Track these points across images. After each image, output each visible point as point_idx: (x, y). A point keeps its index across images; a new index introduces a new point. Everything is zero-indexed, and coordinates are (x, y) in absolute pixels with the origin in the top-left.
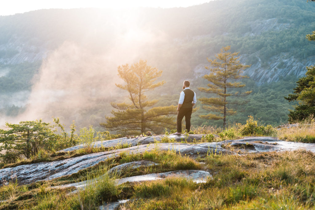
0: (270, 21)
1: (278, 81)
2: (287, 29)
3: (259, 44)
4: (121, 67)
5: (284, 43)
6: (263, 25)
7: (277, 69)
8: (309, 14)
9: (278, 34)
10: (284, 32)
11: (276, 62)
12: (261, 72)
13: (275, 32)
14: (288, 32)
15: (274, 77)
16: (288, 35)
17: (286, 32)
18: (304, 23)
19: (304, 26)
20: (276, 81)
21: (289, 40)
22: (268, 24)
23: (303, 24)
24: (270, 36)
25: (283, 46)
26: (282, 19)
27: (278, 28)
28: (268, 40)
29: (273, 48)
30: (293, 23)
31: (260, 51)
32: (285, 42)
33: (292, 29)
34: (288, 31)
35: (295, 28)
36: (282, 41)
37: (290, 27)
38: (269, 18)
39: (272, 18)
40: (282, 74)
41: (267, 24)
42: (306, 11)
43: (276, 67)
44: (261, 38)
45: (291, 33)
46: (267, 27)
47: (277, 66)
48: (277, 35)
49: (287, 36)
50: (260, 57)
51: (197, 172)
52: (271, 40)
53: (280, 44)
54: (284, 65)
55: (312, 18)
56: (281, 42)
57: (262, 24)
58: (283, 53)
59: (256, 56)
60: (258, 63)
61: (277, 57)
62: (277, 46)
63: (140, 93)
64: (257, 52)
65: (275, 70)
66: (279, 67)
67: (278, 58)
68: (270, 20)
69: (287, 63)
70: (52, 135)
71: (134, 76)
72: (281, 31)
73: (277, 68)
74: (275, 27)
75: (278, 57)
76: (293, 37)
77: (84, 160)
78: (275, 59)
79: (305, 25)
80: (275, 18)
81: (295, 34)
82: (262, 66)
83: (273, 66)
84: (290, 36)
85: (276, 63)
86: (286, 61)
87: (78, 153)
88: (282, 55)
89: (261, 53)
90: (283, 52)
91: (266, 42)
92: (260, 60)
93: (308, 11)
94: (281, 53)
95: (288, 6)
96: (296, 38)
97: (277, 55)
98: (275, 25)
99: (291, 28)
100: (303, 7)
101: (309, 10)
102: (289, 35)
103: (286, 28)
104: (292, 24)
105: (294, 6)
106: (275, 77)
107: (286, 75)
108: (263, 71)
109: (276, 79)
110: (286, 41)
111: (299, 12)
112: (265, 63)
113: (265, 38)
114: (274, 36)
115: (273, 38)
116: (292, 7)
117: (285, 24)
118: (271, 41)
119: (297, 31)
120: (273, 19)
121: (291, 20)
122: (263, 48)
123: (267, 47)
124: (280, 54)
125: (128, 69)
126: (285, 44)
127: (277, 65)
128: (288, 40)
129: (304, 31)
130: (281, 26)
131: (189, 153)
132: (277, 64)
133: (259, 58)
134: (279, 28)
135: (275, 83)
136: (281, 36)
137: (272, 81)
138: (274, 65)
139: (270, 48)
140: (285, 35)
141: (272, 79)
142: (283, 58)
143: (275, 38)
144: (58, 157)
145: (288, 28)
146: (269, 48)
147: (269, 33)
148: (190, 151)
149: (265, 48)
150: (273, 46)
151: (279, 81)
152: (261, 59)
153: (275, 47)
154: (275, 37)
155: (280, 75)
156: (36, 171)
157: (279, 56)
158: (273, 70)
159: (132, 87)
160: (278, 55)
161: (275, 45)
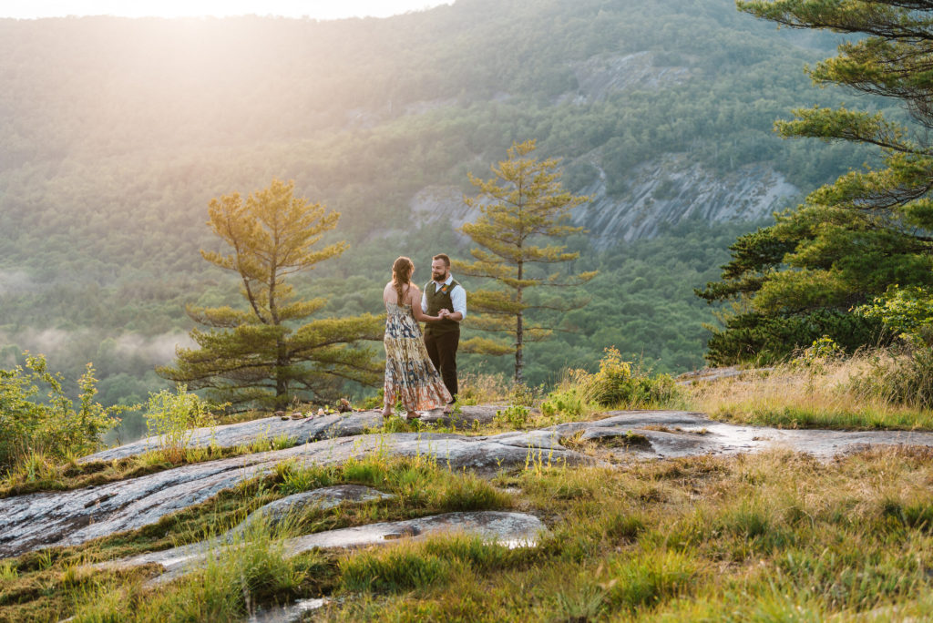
0: (632, 59)
1: (656, 236)
2: (680, 83)
3: (601, 128)
4: (219, 201)
5: (674, 124)
6: (610, 72)
7: (653, 202)
8: (743, 41)
9: (656, 99)
10: (674, 93)
11: (648, 180)
12: (607, 211)
13: (645, 92)
14: (683, 94)
15: (644, 224)
16: (683, 101)
17: (678, 93)
18: (729, 67)
19: (730, 75)
20: (650, 237)
21: (685, 116)
22: (626, 68)
23: (726, 70)
24: (631, 106)
25: (670, 135)
26: (666, 53)
27: (654, 82)
28: (626, 116)
29: (639, 140)
30: (696, 65)
31: (601, 147)
32: (675, 121)
33: (696, 83)
34: (685, 90)
35: (703, 81)
36: (666, 120)
37: (688, 77)
38: (630, 51)
39: (638, 51)
40: (668, 216)
41: (622, 68)
42: (736, 32)
43: (648, 195)
44: (606, 110)
45: (693, 97)
46: (623, 78)
47: (652, 193)
48: (653, 103)
49: (680, 106)
50: (602, 166)
51: (505, 517)
52: (634, 115)
53: (661, 128)
54: (672, 190)
55: (753, 52)
56: (663, 123)
57: (609, 67)
58: (670, 154)
59: (593, 163)
60: (598, 183)
61: (654, 164)
62: (653, 134)
63: (273, 278)
64: (595, 150)
65: (647, 203)
66: (659, 195)
67: (656, 170)
68: (630, 56)
69: (682, 184)
70: (22, 407)
71: (256, 229)
72: (664, 89)
73: (651, 199)
74: (645, 79)
75: (656, 167)
76: (697, 107)
77: (168, 484)
78: (645, 171)
79: (732, 72)
80: (645, 52)
81: (702, 100)
82: (610, 193)
83: (642, 192)
84: (689, 106)
85: (648, 185)
86: (679, 179)
87: (143, 463)
88: (668, 161)
89: (607, 154)
90: (670, 150)
91: (620, 122)
92: (602, 175)
93: (742, 32)
94: (665, 154)
95: (683, 16)
96: (707, 110)
97: (653, 161)
98: (644, 72)
99: (691, 80)
100: (727, 19)
101: (744, 30)
102: (687, 101)
103: (678, 80)
104: (696, 70)
105: (701, 18)
106: (646, 225)
107: (677, 219)
108: (611, 206)
109: (651, 229)
110: (679, 120)
111: (714, 36)
112: (617, 182)
113: (616, 110)
114: (642, 104)
115: (639, 109)
116: (694, 18)
117: (676, 71)
118: (635, 119)
119: (709, 90)
120: (641, 54)
121: (692, 59)
122: (612, 140)
123: (622, 135)
124: (660, 157)
125: (238, 210)
126: (676, 127)
127: (653, 190)
128: (684, 115)
129: (730, 91)
130: (663, 74)
131: (472, 463)
132: (653, 185)
133: (600, 169)
134: (659, 81)
135: (647, 241)
136: (664, 104)
137: (639, 237)
138: (644, 189)
139: (633, 139)
140: (673, 101)
141: (639, 230)
142: (670, 169)
143: (645, 112)
144: (88, 477)
145: (682, 80)
146: (628, 139)
147: (630, 98)
148: (474, 457)
149: (618, 138)
150: (640, 132)
151: (659, 237)
152: (606, 171)
153: (645, 137)
154: (646, 109)
155: (660, 219)
156: (27, 519)
157: (658, 161)
158: (640, 204)
159: (252, 260)
160: (656, 159)
161: (646, 131)
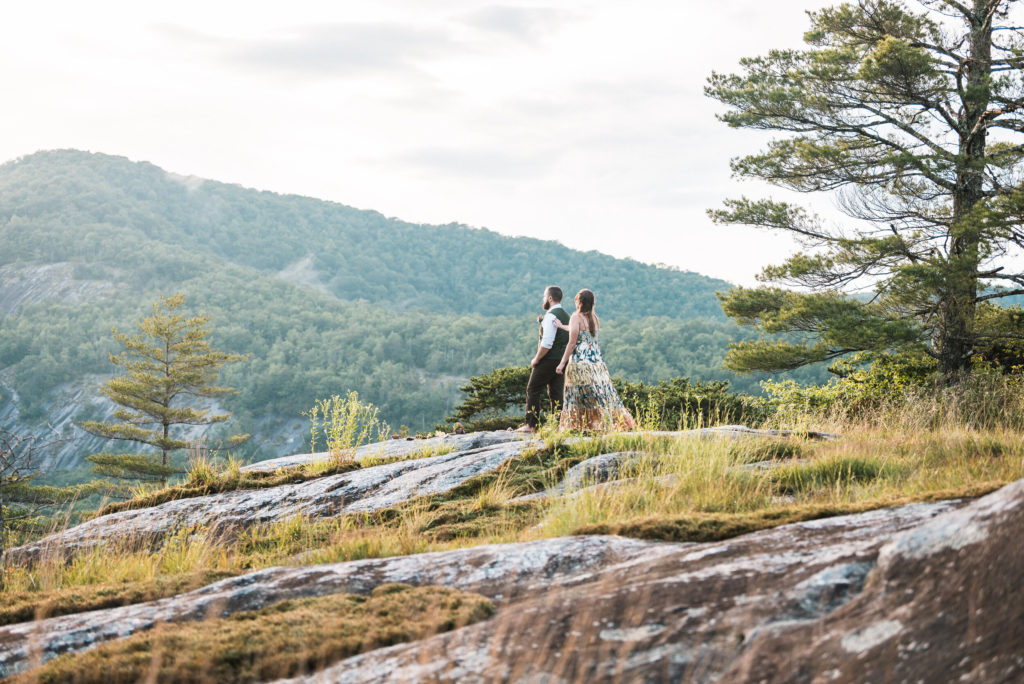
0: (49, 271)
1: (77, 465)
2: (103, 298)
3: (14, 346)
5: (97, 343)
6: (24, 284)
7: (73, 429)
8: (172, 256)
9: (77, 315)
10: (97, 309)
11: (67, 404)
12: (20, 438)
13: (65, 307)
14: (107, 310)
15: (63, 452)
16: (107, 318)
17: (102, 308)
18: (157, 283)
19: (159, 291)
20: (69, 467)
21: (110, 335)
22: (43, 279)
23: (154, 286)
24: (49, 321)
25: (93, 355)
26: (88, 266)
27: (74, 296)
28: (42, 333)
29: (58, 360)
30: (122, 279)
31: (14, 366)
32: (98, 339)
33: (121, 299)
34: (110, 306)
35: (129, 297)
36: (88, 338)
37: (113, 292)
38: (47, 261)
39: (56, 261)
40: (90, 445)
41: (38, 279)
42: (166, 245)
43: (68, 420)
44: (20, 325)
45: (118, 313)
46: (40, 290)
47: (72, 418)
48: (74, 318)
49: (105, 323)
50: (15, 388)
52: (52, 332)
53: (83, 346)
54: (95, 415)
55: (184, 268)
56: (85, 342)
57: (22, 279)
58: (93, 376)
59: (4, 384)
60: (10, 406)
61: (74, 386)
62: (74, 353)
64: (7, 369)
65: (67, 429)
66: (79, 420)
67: (77, 392)
68: (47, 267)
69: (106, 409)
72: (85, 304)
73: (72, 425)
74: (64, 292)
75: (77, 390)
76: (123, 325)
78: (64, 394)
79: (161, 288)
80: (64, 264)
81: (129, 317)
82: (24, 418)
83: (60, 417)
84: (113, 323)
85: (68, 409)
86: (103, 403)
88: (90, 384)
89: (21, 374)
90: (93, 371)
91: (36, 339)
92: (15, 397)
93: (172, 246)
94: (86, 376)
95: (107, 226)
96: (134, 328)
97: (74, 383)
98: (63, 285)
99: (116, 296)
100: (155, 231)
101: (174, 244)
102: (112, 317)
103: (102, 295)
104: (121, 284)
105: (126, 229)
106: (66, 454)
107: (101, 447)
108: (26, 432)
109: (71, 459)
110: (103, 338)
111: (141, 248)
112: (33, 405)
113: (31, 326)
114: (61, 320)
115: (58, 326)
116: (119, 229)
117: (99, 284)
118: (53, 336)
119: (136, 308)
120: (58, 265)
121: (117, 273)
122: (27, 358)
123: (38, 353)
124: (82, 379)
126: (99, 346)
127: (74, 414)
128: (109, 333)
130: (85, 288)
132: (73, 409)
133: (13, 391)
134: (79, 295)
135: (67, 472)
136: (86, 320)
137: (58, 466)
138: (63, 413)
139: (51, 358)
140: (97, 317)
141: (57, 461)
142: (93, 392)
143: (65, 328)
145: (106, 295)
146: (46, 358)
147: (48, 311)
149: (33, 357)
150: (59, 351)
151: (80, 467)
152: (19, 393)
153: (65, 356)
154: (67, 325)
155: (81, 447)
157: (78, 383)
158: (58, 430)
160: (77, 381)
161: (66, 350)
